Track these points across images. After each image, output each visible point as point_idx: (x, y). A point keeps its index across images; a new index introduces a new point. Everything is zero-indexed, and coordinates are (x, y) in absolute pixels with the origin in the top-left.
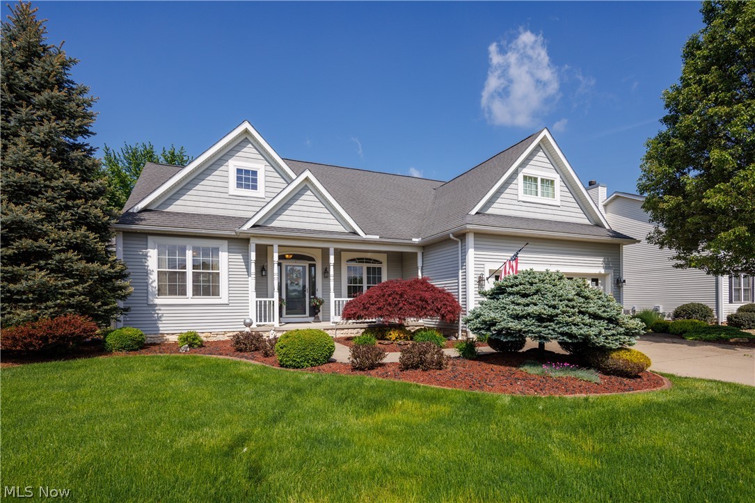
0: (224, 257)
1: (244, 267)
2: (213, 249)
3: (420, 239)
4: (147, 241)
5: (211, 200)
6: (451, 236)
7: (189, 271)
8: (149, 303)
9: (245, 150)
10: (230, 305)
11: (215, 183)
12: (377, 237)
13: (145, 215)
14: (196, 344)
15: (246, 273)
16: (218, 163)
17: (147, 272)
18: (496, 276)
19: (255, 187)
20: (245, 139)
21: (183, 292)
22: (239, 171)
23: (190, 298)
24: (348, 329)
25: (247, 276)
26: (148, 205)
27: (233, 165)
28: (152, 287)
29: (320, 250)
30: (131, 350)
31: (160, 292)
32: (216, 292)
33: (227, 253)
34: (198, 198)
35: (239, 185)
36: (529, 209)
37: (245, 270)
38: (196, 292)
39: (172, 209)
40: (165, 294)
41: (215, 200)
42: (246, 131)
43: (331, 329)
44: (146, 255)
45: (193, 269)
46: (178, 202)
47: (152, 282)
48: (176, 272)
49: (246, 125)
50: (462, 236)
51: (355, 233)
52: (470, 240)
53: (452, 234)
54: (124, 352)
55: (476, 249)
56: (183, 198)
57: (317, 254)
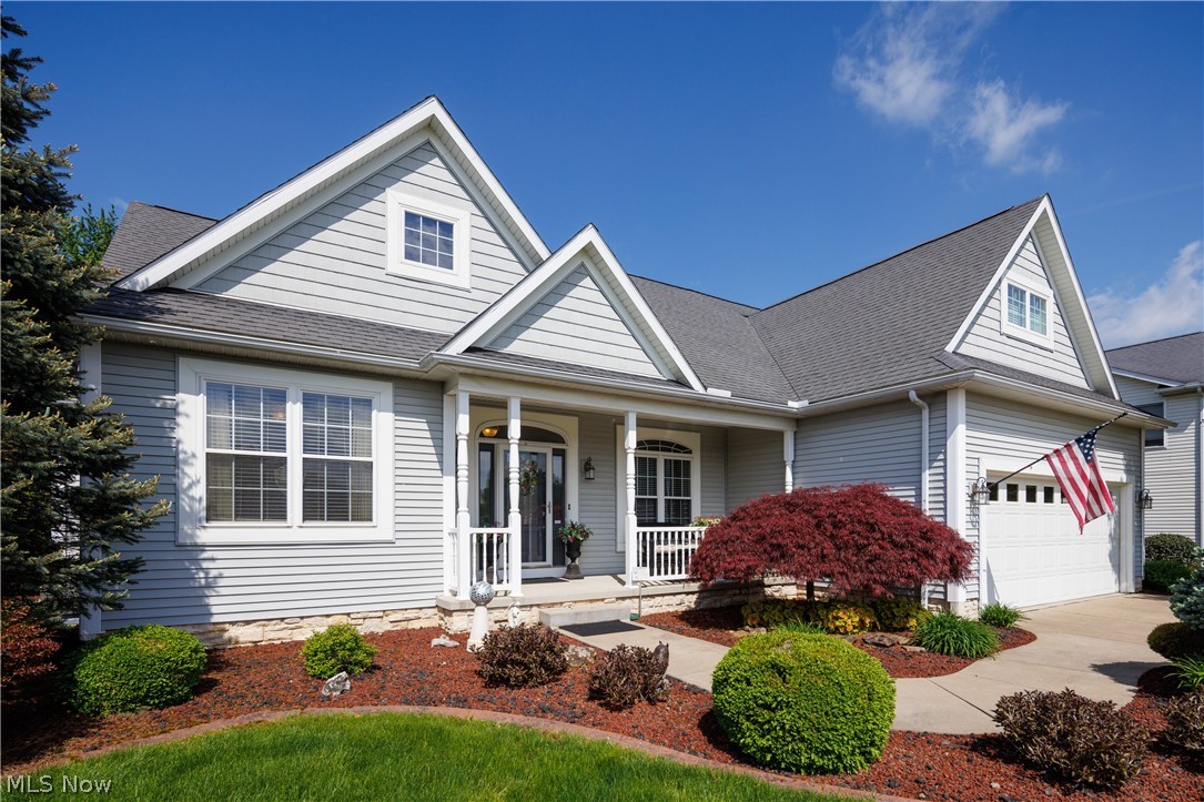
0: (383, 423)
1: (432, 450)
2: (357, 401)
3: (805, 403)
4: (175, 371)
5: (343, 281)
6: (913, 395)
7: (295, 455)
8: (181, 541)
9: (425, 169)
10: (398, 543)
11: (353, 242)
12: (727, 394)
13: (168, 301)
14: (358, 663)
15: (437, 466)
16: (360, 191)
17: (175, 457)
18: (1008, 485)
19: (447, 263)
20: (428, 141)
21: (277, 511)
22: (411, 218)
23: (295, 526)
24: (663, 595)
25: (439, 473)
26: (175, 276)
27: (397, 200)
28: (192, 498)
29: (575, 420)
30: (167, 704)
31: (213, 513)
32: (363, 513)
33: (391, 415)
34: (309, 274)
35: (410, 255)
36: (1015, 353)
37: (435, 458)
38: (311, 512)
39: (238, 292)
40: (227, 517)
41: (351, 282)
42: (431, 125)
43: (630, 598)
44: (174, 411)
45: (305, 451)
46: (255, 278)
47: (190, 486)
48: (259, 457)
49: (431, 108)
50: (936, 397)
51: (681, 382)
52: (958, 406)
53: (916, 390)
54: (143, 711)
55: (970, 425)
56: (270, 268)
57: (569, 428)
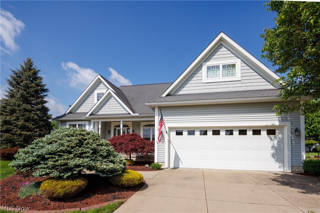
2: (84, 125)
4: (66, 123)
9: (100, 86)
11: (90, 100)
12: (138, 114)
16: (92, 93)
22: (98, 94)
27: (96, 92)
29: (132, 122)
33: (88, 126)
34: (85, 107)
35: (98, 100)
36: (211, 87)
39: (78, 111)
41: (90, 106)
51: (130, 114)
56: (81, 107)
57: (130, 125)
